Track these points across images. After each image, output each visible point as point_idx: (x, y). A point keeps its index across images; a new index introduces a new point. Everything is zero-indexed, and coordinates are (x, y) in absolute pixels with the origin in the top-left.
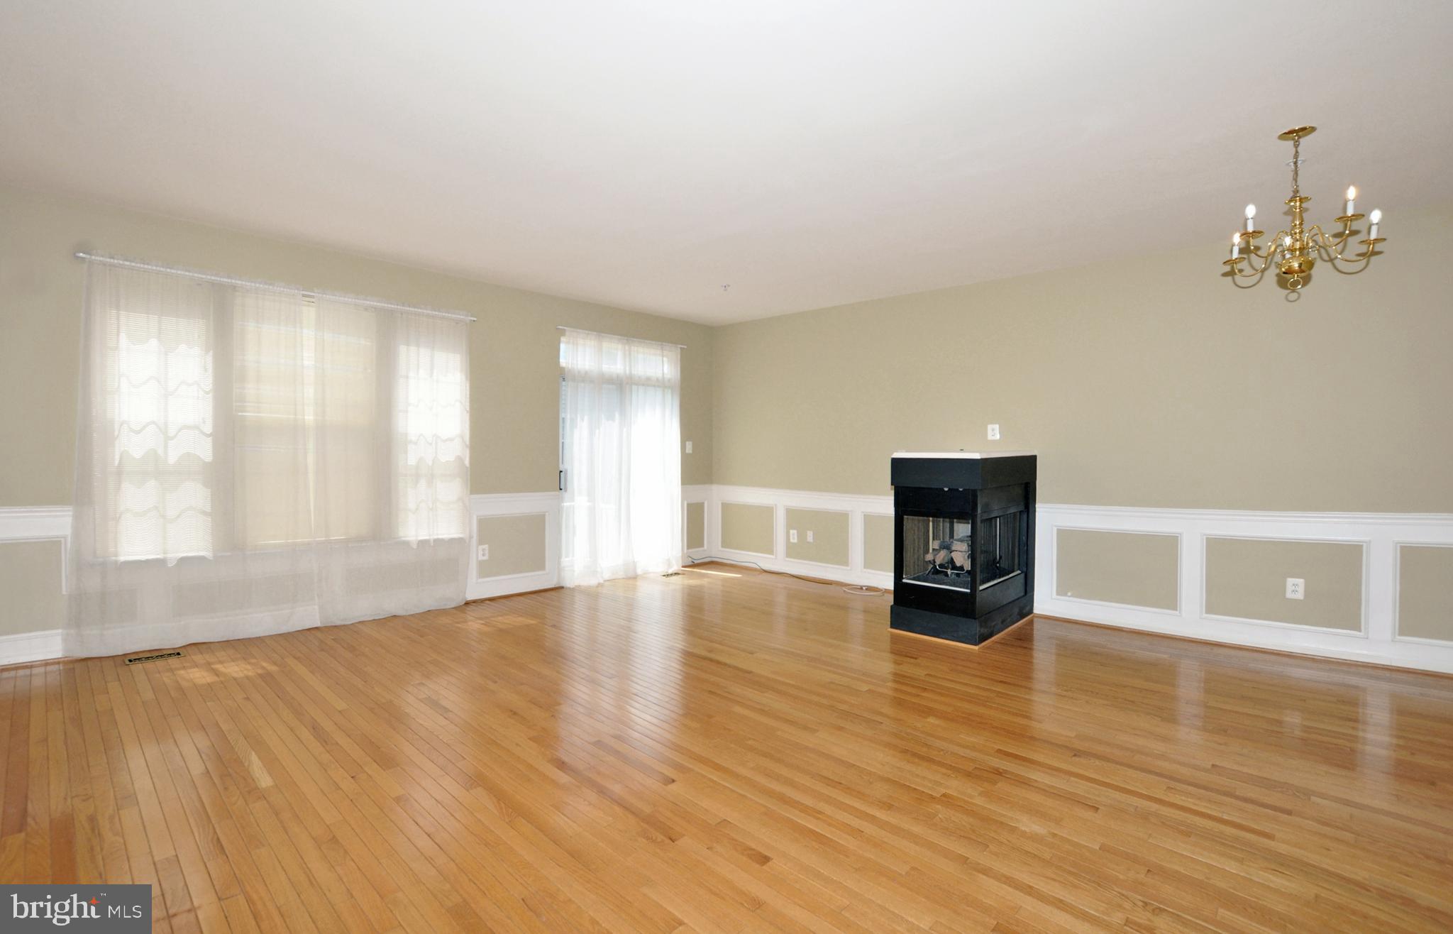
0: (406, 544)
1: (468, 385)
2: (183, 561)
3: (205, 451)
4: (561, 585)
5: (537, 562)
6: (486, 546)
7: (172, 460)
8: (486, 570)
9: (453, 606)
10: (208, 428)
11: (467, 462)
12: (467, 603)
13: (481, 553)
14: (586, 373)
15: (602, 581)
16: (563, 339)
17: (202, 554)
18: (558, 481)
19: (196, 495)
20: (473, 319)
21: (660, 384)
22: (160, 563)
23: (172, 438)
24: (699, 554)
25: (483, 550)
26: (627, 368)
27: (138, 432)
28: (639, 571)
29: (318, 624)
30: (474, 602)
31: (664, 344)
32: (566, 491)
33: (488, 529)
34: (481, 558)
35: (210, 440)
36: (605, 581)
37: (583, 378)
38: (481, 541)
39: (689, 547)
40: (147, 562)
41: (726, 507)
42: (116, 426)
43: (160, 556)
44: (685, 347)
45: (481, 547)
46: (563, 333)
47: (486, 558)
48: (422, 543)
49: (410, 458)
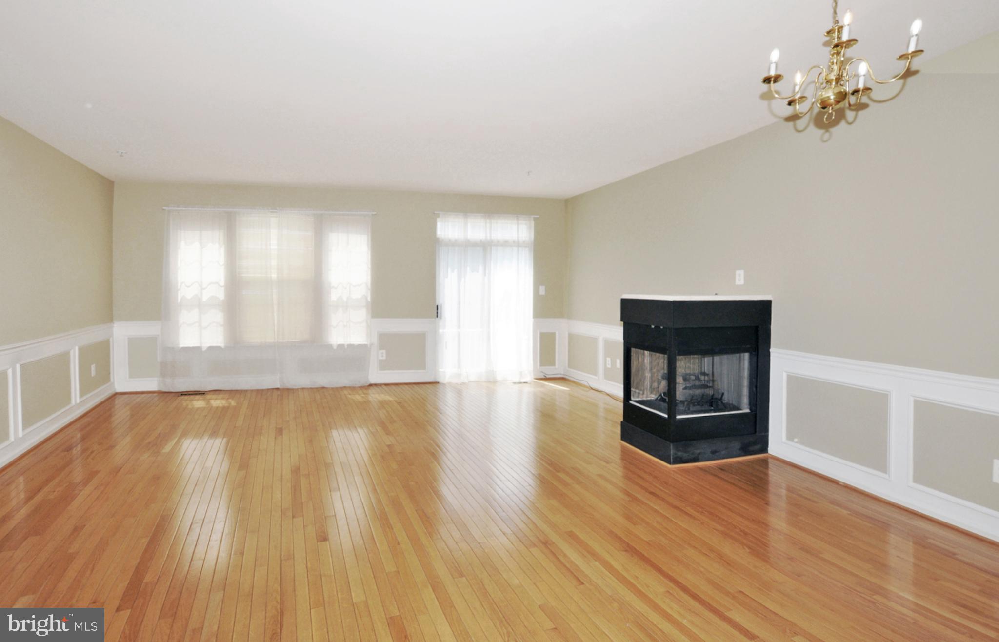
0: (330, 347)
1: (369, 253)
2: (211, 348)
3: (221, 295)
4: (438, 381)
5: (421, 364)
6: (384, 351)
7: (205, 299)
8: (384, 365)
9: (360, 386)
10: (222, 283)
11: (369, 299)
12: (371, 385)
13: (380, 355)
14: (456, 240)
15: (466, 381)
16: (438, 219)
17: (219, 345)
18: (437, 312)
19: (217, 317)
20: (374, 213)
21: (517, 244)
22: (198, 349)
23: (205, 289)
24: (551, 371)
25: (382, 353)
26: (488, 235)
27: (188, 287)
28: (499, 378)
29: (278, 386)
30: (376, 385)
31: (519, 216)
32: (441, 318)
33: (385, 340)
34: (380, 358)
35: (223, 288)
36: (470, 382)
37: (453, 244)
38: (381, 347)
39: (542, 364)
40: (193, 348)
41: (571, 337)
42: (179, 285)
43: (198, 345)
44: (538, 216)
45: (381, 351)
46: (438, 216)
47: (384, 358)
48: (341, 346)
49: (334, 296)
